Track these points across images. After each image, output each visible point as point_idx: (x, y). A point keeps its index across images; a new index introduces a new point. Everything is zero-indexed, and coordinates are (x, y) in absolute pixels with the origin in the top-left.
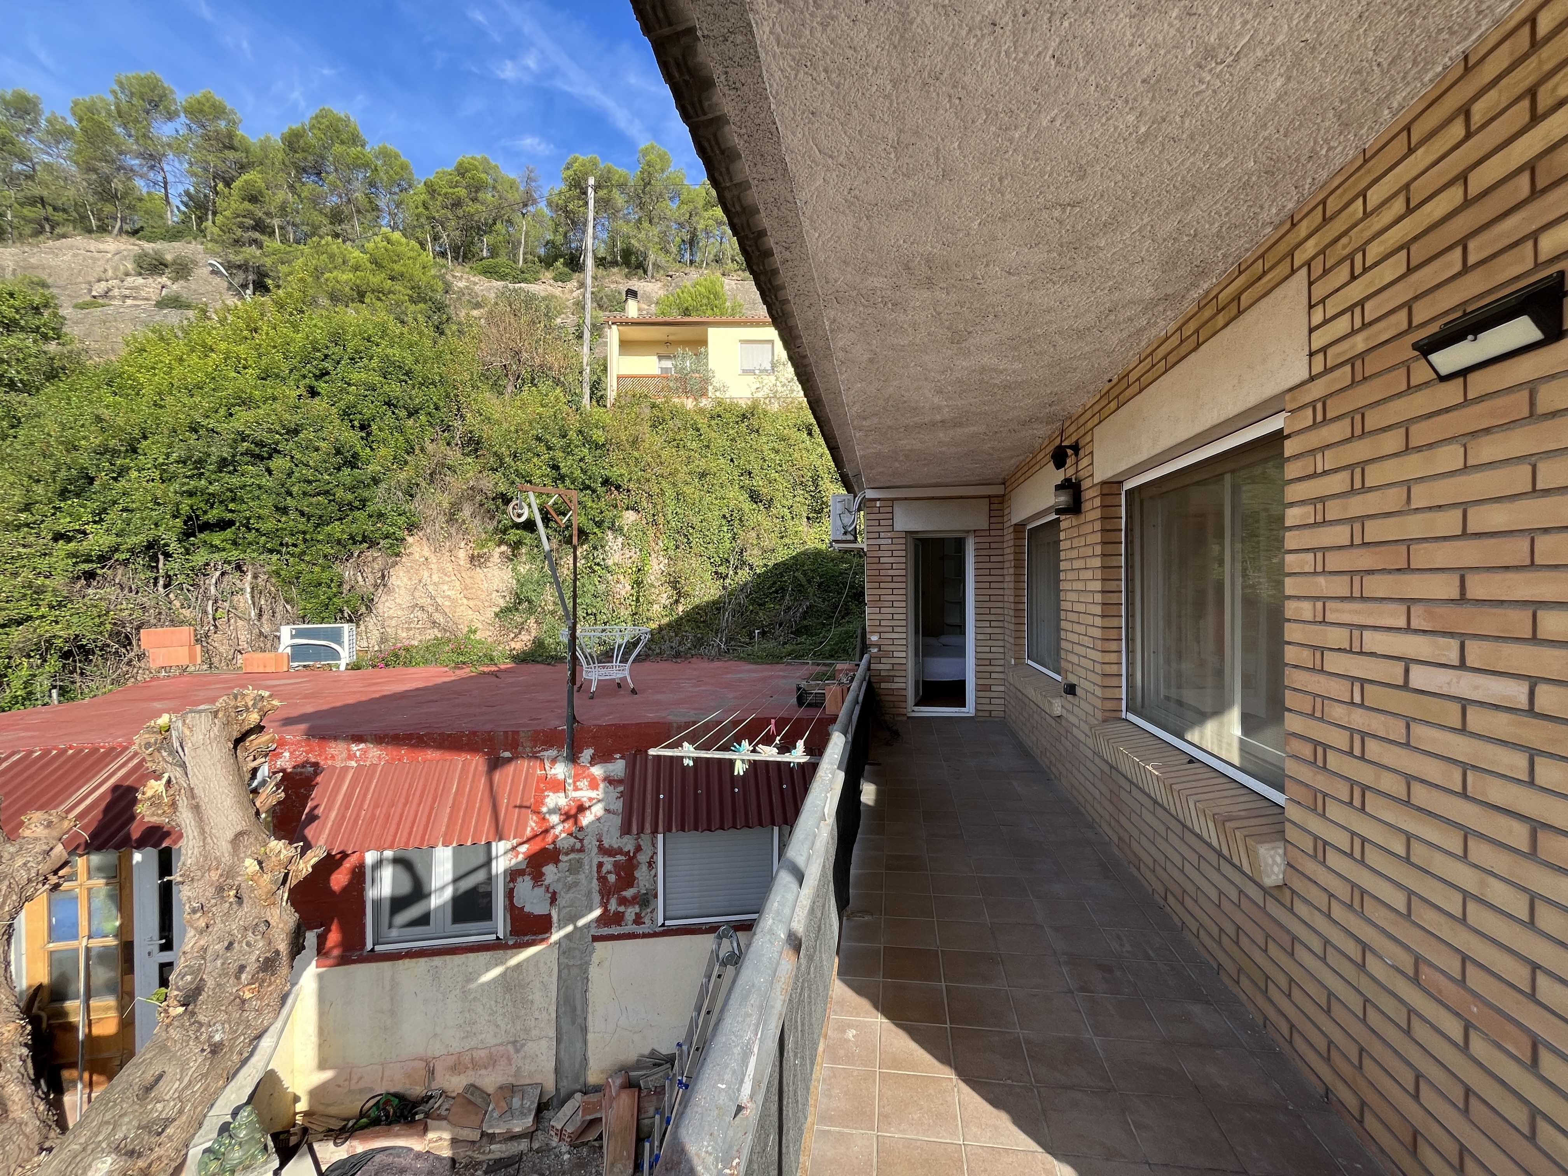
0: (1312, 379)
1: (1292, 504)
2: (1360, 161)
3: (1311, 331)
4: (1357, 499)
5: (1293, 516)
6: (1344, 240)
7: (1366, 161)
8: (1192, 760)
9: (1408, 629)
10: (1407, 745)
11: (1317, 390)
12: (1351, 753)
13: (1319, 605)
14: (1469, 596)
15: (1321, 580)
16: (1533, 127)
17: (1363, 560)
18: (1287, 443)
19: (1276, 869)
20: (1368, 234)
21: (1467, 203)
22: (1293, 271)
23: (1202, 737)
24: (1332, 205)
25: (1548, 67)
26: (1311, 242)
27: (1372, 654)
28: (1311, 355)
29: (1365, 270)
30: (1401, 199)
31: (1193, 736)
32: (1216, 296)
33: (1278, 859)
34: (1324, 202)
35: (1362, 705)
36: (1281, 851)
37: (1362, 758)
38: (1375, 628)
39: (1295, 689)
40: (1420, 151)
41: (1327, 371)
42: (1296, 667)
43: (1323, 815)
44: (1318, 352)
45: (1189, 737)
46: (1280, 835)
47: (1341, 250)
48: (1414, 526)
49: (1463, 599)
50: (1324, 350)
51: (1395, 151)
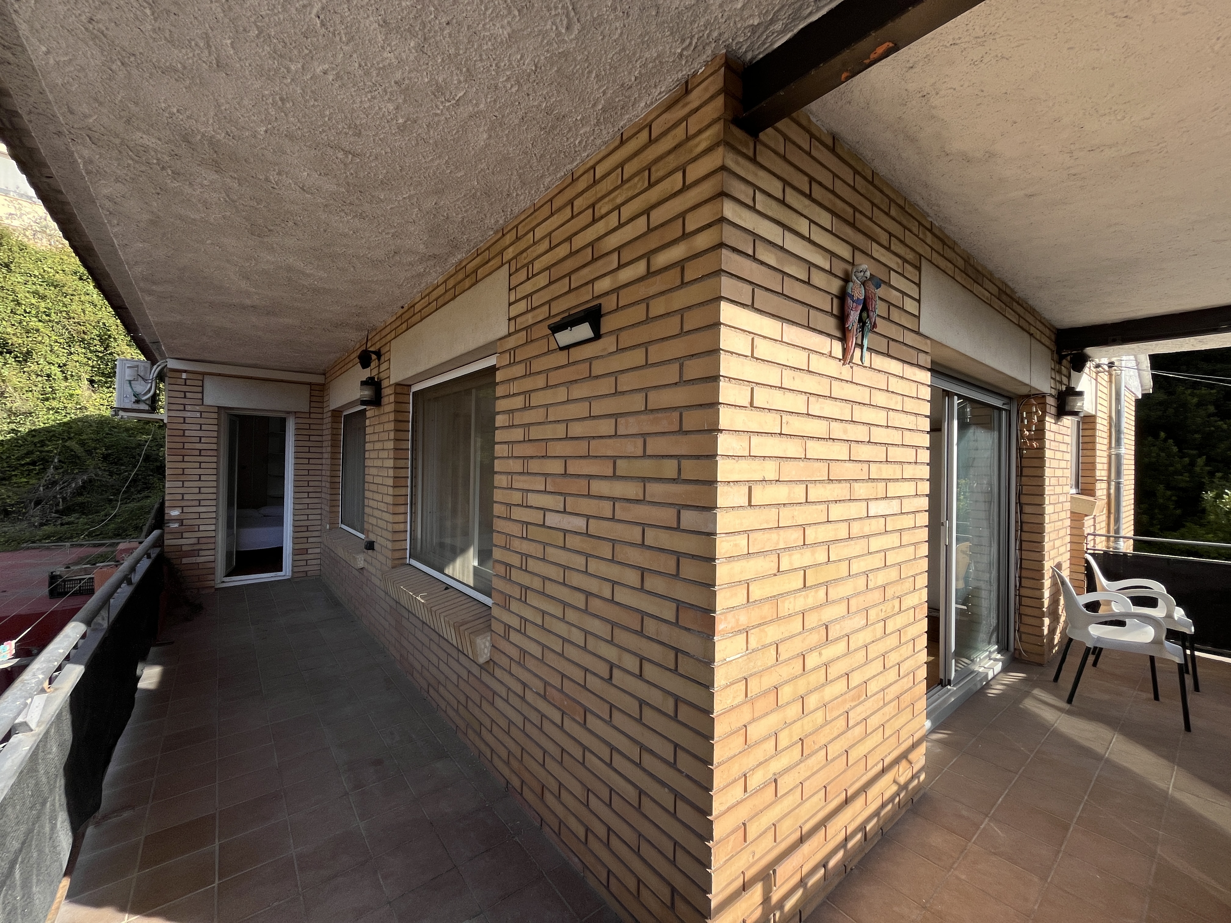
0: (510, 335)
1: (498, 413)
2: (532, 210)
3: (510, 304)
4: (527, 413)
5: (500, 420)
6: (525, 254)
7: (535, 211)
8: (448, 587)
9: (545, 492)
10: (543, 559)
11: (511, 343)
12: (521, 568)
13: (510, 477)
14: (568, 472)
15: (511, 461)
16: (593, 224)
17: (528, 450)
18: (498, 373)
19: (486, 651)
20: (535, 255)
21: (572, 254)
22: (503, 265)
23: (454, 570)
24: (521, 231)
25: (599, 195)
26: (511, 249)
27: (531, 507)
28: (509, 320)
29: (533, 276)
30: (547, 241)
31: (449, 571)
32: (465, 266)
33: (487, 644)
34: (517, 227)
35: (526, 538)
36: (489, 638)
37: (526, 570)
38: (533, 491)
39: (498, 532)
40: (556, 216)
41: (517, 332)
42: (499, 517)
43: (509, 610)
44: (512, 318)
45: (446, 572)
46: (489, 628)
47: (524, 259)
48: (547, 432)
49: (565, 474)
50: (515, 318)
51: (546, 211)
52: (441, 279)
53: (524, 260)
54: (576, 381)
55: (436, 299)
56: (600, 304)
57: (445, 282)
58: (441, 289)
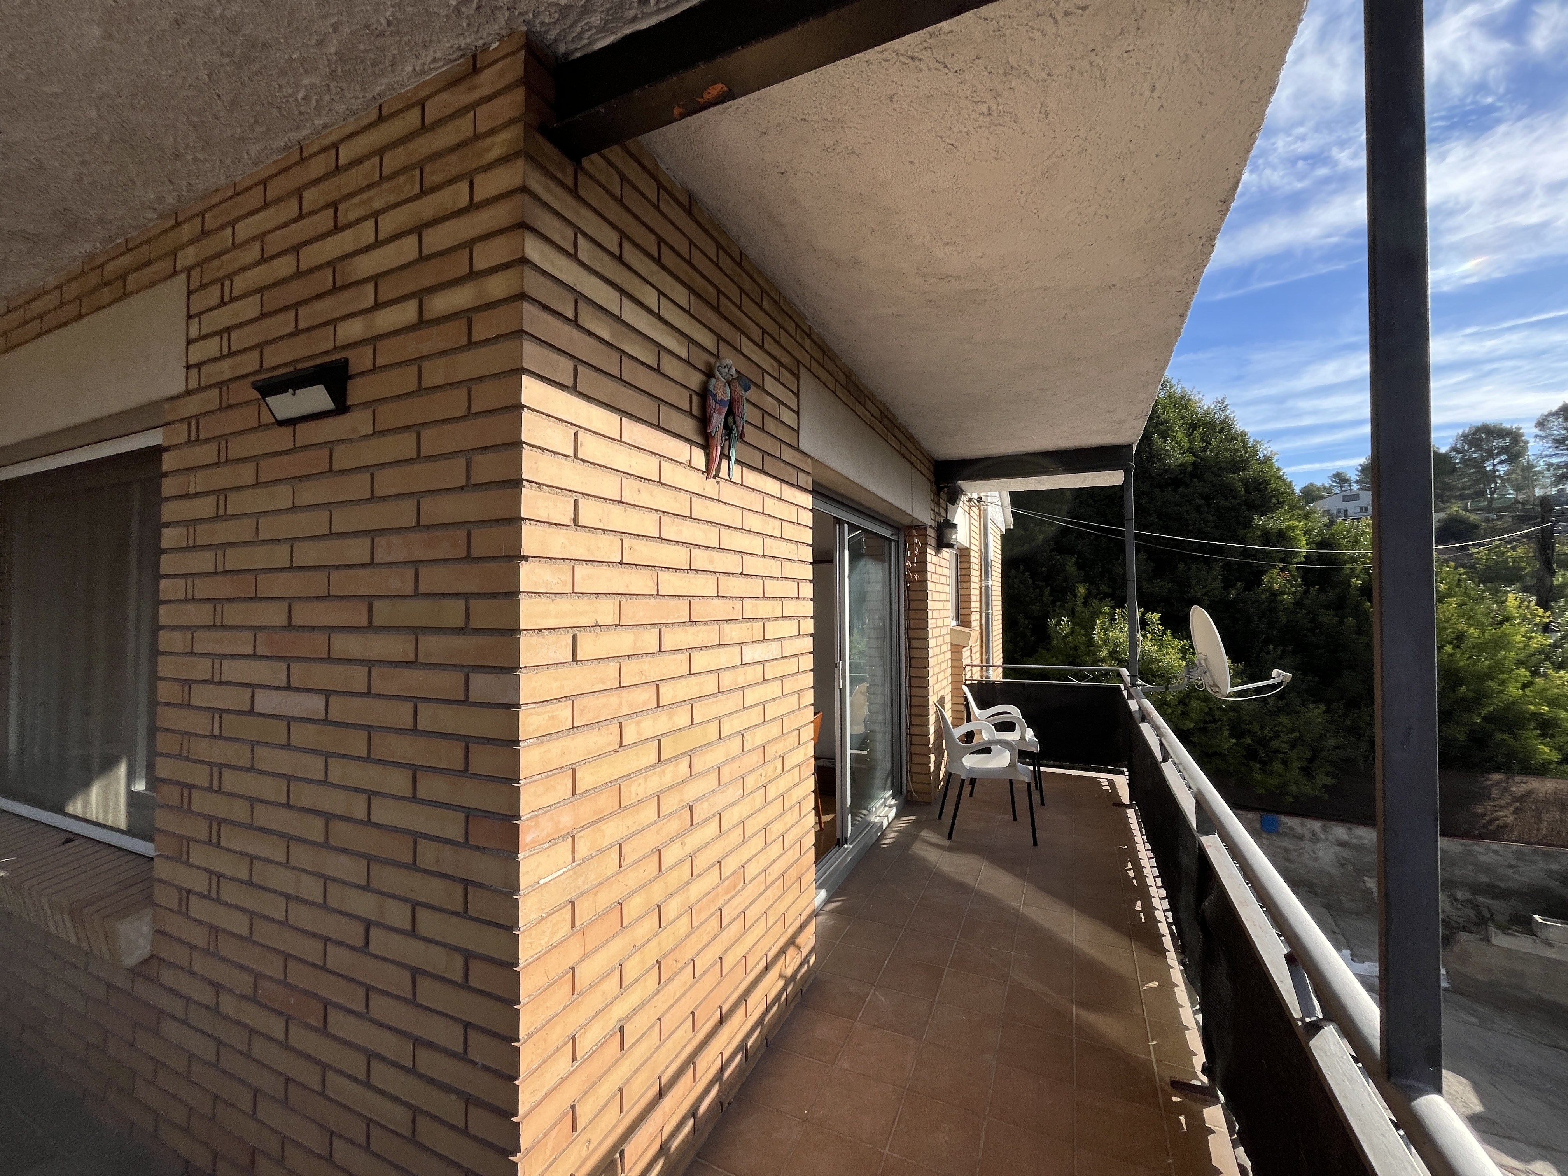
0: (188, 393)
1: (167, 525)
2: (230, 193)
3: (189, 342)
4: (220, 526)
5: (169, 537)
6: (217, 263)
7: (236, 194)
8: (71, 838)
9: (255, 656)
10: (252, 769)
11: (192, 406)
12: (210, 789)
13: (189, 635)
14: (293, 623)
15: (191, 608)
16: (335, 234)
17: (224, 588)
18: (165, 456)
19: (141, 942)
20: (236, 266)
21: (299, 274)
22: (175, 273)
23: (86, 804)
24: (210, 223)
25: (345, 191)
26: (191, 250)
27: (229, 683)
28: (188, 367)
29: (232, 300)
30: (257, 246)
31: (75, 807)
32: (102, 266)
33: (145, 929)
34: (202, 214)
35: (220, 737)
36: (148, 919)
37: (219, 791)
38: (233, 656)
39: (167, 730)
40: (272, 209)
41: (200, 389)
42: (168, 704)
43: (187, 863)
44: (194, 366)
45: (70, 809)
46: (149, 900)
48: (259, 557)
49: (289, 626)
50: (199, 365)
51: (255, 198)
52: (52, 281)
53: (215, 270)
54: (307, 477)
55: (40, 316)
56: (346, 360)
57: (59, 287)
58: (53, 299)
